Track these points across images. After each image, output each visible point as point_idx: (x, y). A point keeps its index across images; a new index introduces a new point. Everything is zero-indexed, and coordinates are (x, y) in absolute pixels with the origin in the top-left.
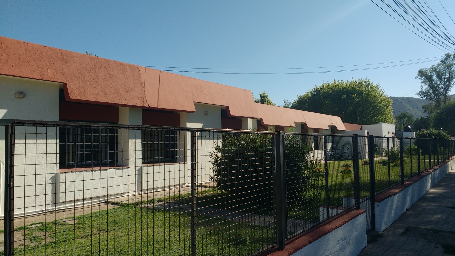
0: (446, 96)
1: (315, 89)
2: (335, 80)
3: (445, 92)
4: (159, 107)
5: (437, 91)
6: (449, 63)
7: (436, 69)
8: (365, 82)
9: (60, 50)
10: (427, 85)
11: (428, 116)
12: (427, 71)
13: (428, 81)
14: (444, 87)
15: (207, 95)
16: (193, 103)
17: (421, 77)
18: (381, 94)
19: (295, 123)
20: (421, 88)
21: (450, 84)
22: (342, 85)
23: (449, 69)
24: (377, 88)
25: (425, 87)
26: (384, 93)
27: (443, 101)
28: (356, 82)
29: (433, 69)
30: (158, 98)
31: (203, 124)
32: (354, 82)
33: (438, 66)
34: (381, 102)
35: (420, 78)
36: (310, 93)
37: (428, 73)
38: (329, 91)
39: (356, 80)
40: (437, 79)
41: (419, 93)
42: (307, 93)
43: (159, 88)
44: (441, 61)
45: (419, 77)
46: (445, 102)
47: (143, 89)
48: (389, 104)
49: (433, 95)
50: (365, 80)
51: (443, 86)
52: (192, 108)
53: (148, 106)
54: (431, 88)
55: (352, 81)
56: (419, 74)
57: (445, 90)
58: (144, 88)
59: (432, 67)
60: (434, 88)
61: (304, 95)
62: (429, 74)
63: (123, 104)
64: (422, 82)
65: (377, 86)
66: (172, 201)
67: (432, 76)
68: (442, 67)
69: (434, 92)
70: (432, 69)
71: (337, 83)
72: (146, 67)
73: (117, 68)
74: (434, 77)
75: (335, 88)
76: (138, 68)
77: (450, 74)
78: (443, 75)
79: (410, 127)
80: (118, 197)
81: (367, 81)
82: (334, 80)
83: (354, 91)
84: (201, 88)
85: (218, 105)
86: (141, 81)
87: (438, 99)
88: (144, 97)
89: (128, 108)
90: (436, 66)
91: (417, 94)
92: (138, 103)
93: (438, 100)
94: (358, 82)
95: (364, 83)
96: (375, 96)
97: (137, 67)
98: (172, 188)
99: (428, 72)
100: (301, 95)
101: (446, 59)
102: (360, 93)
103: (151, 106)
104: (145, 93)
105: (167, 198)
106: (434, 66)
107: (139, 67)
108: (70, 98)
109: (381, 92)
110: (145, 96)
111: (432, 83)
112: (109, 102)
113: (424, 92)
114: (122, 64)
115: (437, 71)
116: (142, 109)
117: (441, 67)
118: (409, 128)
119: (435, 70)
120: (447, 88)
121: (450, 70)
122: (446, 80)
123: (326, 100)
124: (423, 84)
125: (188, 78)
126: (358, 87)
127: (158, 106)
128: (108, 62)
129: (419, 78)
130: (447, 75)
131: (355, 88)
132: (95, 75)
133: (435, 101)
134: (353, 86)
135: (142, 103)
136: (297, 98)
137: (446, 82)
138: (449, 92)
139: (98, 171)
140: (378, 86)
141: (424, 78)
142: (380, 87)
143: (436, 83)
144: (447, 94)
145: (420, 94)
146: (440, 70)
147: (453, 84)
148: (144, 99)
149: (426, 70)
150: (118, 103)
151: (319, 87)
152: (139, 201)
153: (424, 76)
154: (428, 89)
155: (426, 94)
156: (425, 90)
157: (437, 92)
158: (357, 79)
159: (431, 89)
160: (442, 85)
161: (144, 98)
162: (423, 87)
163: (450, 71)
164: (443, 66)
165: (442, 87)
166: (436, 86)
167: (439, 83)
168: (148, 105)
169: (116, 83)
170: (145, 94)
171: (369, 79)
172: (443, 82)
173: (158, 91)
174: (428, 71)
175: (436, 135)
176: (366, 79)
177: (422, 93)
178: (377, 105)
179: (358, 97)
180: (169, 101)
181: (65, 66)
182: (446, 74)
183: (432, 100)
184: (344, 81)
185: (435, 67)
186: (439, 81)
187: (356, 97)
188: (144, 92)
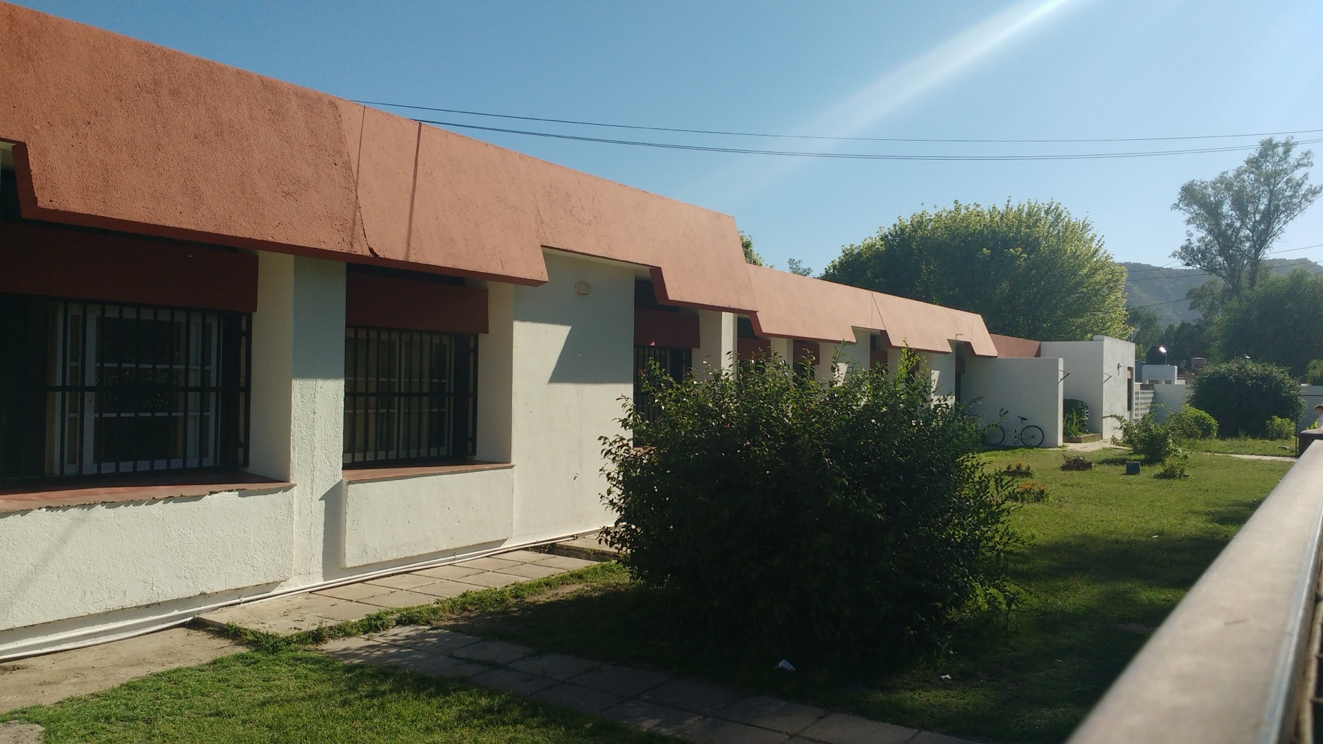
0: (1255, 261)
1: (895, 228)
2: (959, 203)
3: (1253, 252)
4: (412, 259)
5: (1231, 247)
6: (1270, 167)
7: (1232, 184)
8: (1047, 212)
9: (7, 9)
10: (1203, 230)
11: (1203, 319)
12: (1206, 188)
13: (1206, 220)
14: (1253, 236)
15: (589, 224)
16: (540, 251)
17: (1187, 205)
18: (1093, 249)
19: (856, 330)
20: (1188, 238)
21: (1271, 229)
22: (978, 218)
23: (1268, 186)
24: (1081, 231)
25: (1198, 235)
26: (1103, 247)
27: (1249, 277)
28: (1019, 210)
29: (1222, 183)
30: (410, 226)
31: (569, 328)
32: (1015, 209)
33: (1238, 174)
34: (1094, 274)
35: (1185, 208)
36: (882, 239)
37: (1210, 196)
38: (939, 234)
39: (1019, 206)
40: (1234, 212)
41: (1180, 251)
42: (869, 241)
43: (414, 189)
44: (1249, 162)
45: (1181, 206)
46: (1252, 280)
47: (351, 185)
48: (1117, 281)
49: (1220, 259)
50: (1047, 207)
51: (1251, 235)
52: (537, 270)
53: (368, 253)
54: (1216, 238)
55: (1007, 207)
56: (1182, 197)
57: (1255, 246)
58: (357, 182)
59: (1221, 177)
60: (1224, 239)
61: (860, 246)
62: (1212, 199)
63: (270, 239)
64: (1189, 222)
65: (1081, 224)
66: (455, 620)
67: (1219, 204)
68: (1249, 178)
69: (1222, 252)
70: (1219, 185)
71: (963, 212)
72: (365, 104)
73: (248, 99)
74: (1226, 208)
75: (959, 226)
76: (333, 104)
77: (1270, 201)
78: (1253, 203)
79: (1163, 350)
80: (244, 599)
81: (1053, 207)
82: (956, 202)
83: (1015, 239)
84: (568, 197)
85: (626, 261)
86: (346, 158)
87: (1233, 270)
88: (354, 220)
89: (290, 258)
90: (1232, 176)
91: (1174, 255)
92: (332, 242)
93: (1232, 275)
94: (1026, 209)
95: (1043, 214)
96: (1075, 256)
97: (330, 101)
98: (454, 560)
99: (1210, 191)
100: (852, 245)
101: (1264, 154)
102: (1031, 244)
103: (381, 255)
104: (361, 202)
105: (436, 606)
106: (1225, 175)
107: (338, 102)
108: (40, 204)
109: (1094, 245)
110: (358, 214)
111: (1218, 224)
112: (210, 229)
113: (1195, 248)
114: (268, 86)
115: (1236, 191)
116: (347, 263)
117: (1246, 178)
118: (1160, 353)
119: (1229, 187)
120: (1262, 238)
121: (1272, 187)
122: (1258, 218)
123: (928, 264)
124: (1192, 228)
125: (522, 157)
126: (1028, 227)
127: (407, 259)
128: (210, 72)
129: (1181, 209)
130: (1264, 201)
131: (1017, 229)
132: (154, 119)
133: (1223, 277)
134: (1012, 221)
135: (348, 240)
136: (841, 255)
137: (1260, 223)
138: (1267, 251)
139: (162, 502)
140: (1085, 226)
141: (1196, 208)
142: (1089, 228)
143: (1230, 225)
144: (1260, 257)
145: (1184, 253)
146: (1242, 188)
147: (1278, 228)
148: (353, 225)
149: (1203, 185)
150: (247, 236)
151: (910, 223)
152: (324, 625)
153: (1196, 203)
154: (1206, 240)
155: (1200, 256)
156: (1198, 244)
157: (1230, 251)
158: (1024, 202)
159: (1216, 242)
160: (1248, 232)
161: (354, 223)
162: (1191, 235)
163: (1271, 192)
164: (1252, 176)
165: (1247, 238)
166: (1230, 232)
167: (1238, 224)
168: (371, 250)
169: (240, 157)
170: (357, 207)
171: (1060, 204)
172: (1251, 223)
173: (409, 198)
174: (1210, 189)
175: (1256, 378)
176: (1049, 201)
177: (1188, 253)
178: (1081, 284)
179: (1026, 256)
180: (452, 240)
181: (26, 72)
182: (1259, 201)
183: (1217, 274)
184: (985, 208)
185: (1230, 178)
186: (1240, 219)
187: (1020, 254)
188: (355, 197)
